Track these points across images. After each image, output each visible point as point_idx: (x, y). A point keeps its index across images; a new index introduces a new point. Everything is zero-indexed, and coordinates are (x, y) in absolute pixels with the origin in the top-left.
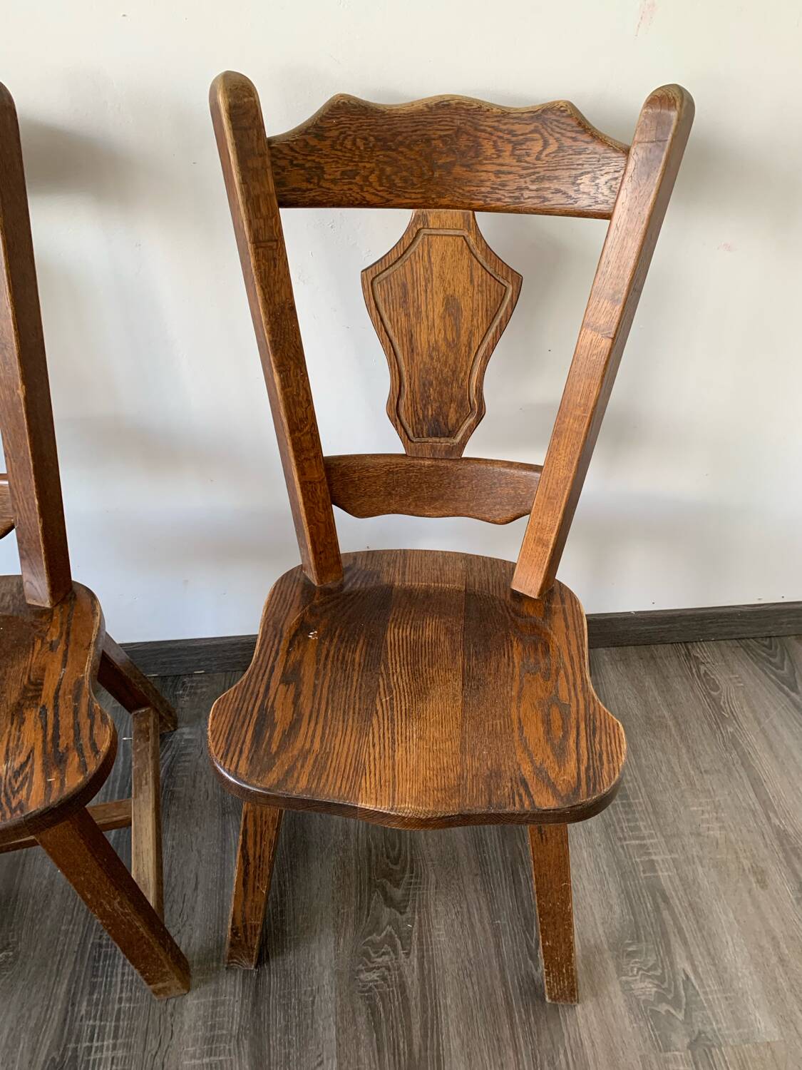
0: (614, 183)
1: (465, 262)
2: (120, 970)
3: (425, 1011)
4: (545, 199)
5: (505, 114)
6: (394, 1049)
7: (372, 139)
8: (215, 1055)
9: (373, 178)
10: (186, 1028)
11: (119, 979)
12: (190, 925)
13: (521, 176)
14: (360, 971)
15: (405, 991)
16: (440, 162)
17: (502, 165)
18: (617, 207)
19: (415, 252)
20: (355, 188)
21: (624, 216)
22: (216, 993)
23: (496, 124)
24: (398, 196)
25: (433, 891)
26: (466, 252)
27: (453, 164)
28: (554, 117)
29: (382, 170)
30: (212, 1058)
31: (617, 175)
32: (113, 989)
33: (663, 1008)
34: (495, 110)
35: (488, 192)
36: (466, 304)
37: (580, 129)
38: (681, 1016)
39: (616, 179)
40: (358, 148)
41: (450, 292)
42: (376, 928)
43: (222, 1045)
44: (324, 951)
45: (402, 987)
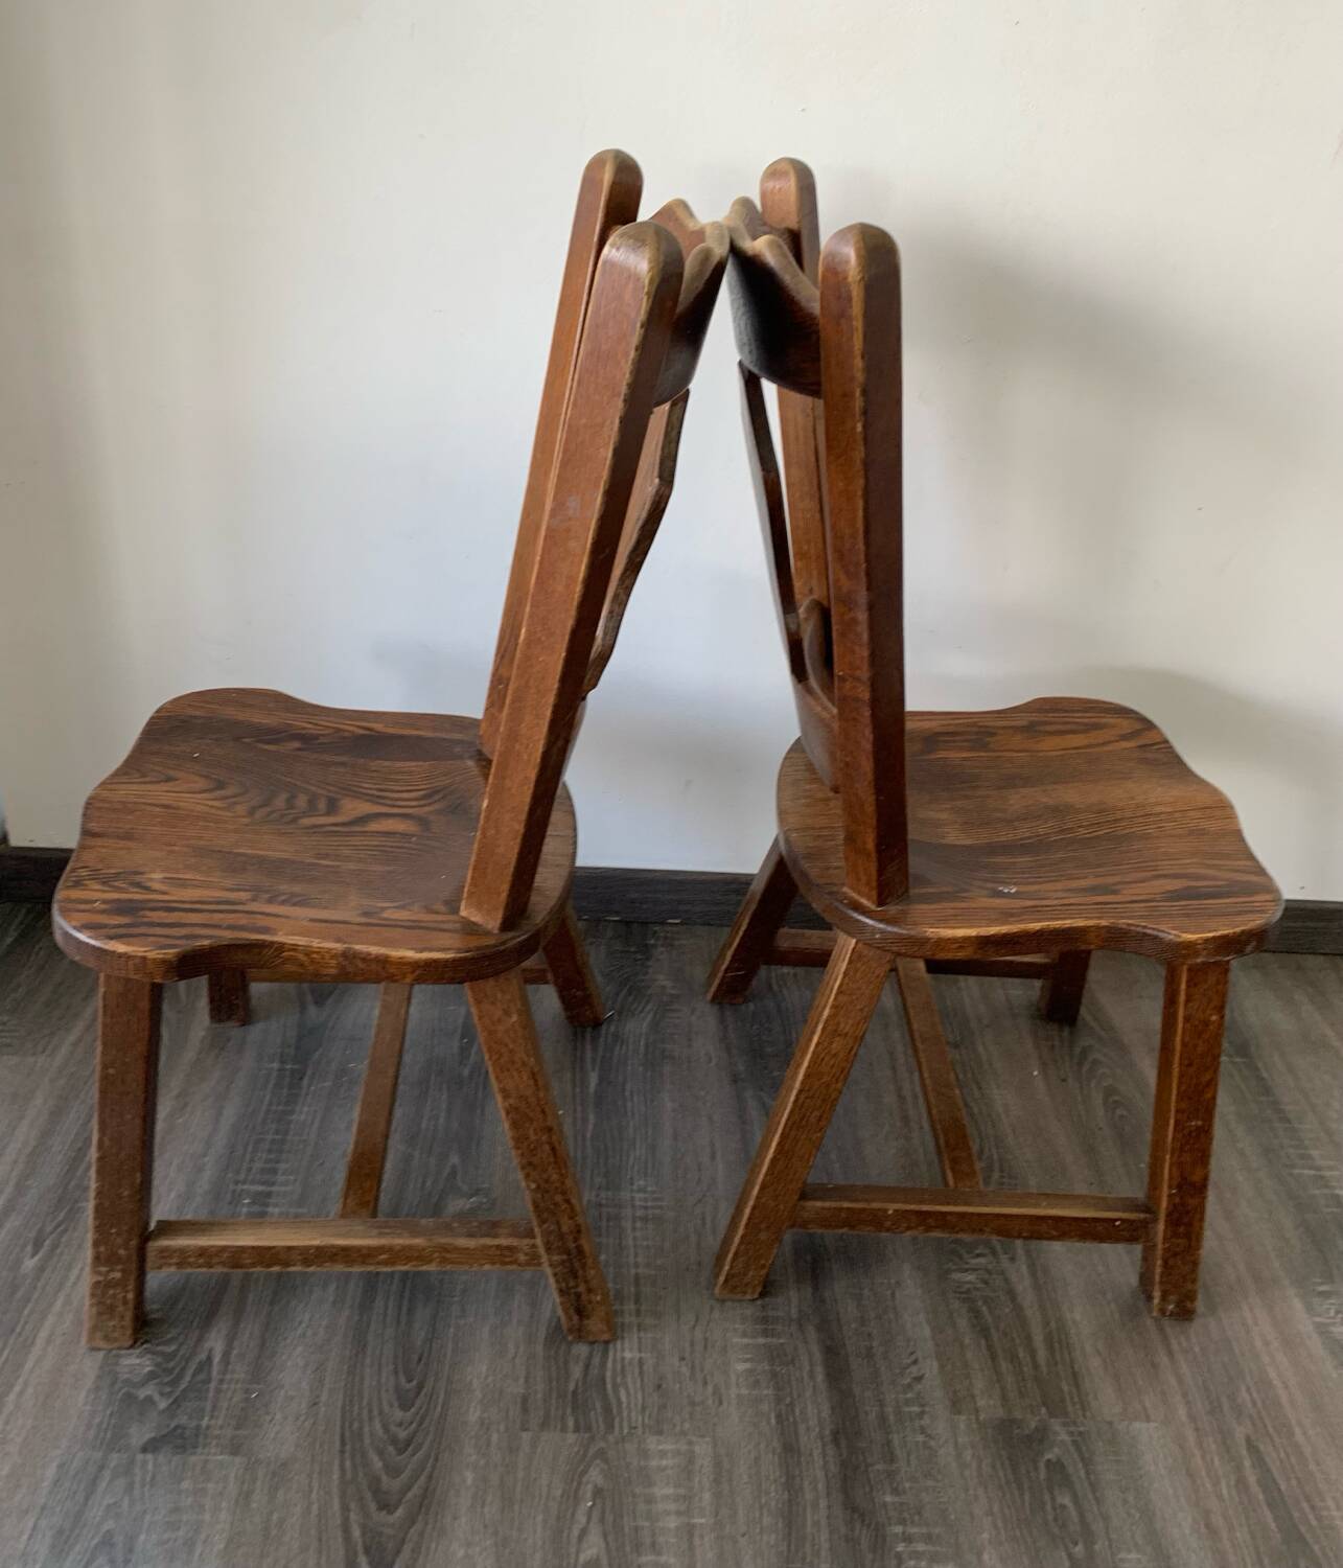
8: (772, 1336)
15: (1015, 1298)
30: (769, 1339)
43: (779, 1327)
45: (1012, 1294)
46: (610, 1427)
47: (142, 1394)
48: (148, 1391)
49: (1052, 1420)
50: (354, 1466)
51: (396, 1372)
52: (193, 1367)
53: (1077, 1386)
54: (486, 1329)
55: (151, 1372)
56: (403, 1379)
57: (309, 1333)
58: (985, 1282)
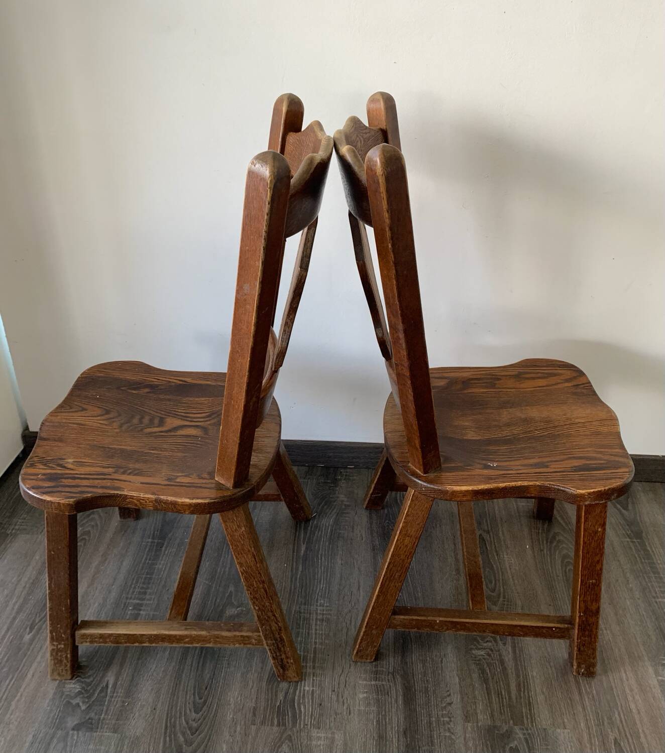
2: (314, 628)
3: (518, 676)
6: (498, 694)
8: (379, 681)
11: (314, 632)
12: (357, 609)
14: (471, 649)
15: (504, 664)
30: (377, 682)
43: (383, 676)
45: (502, 662)
46: (294, 724)
47: (74, 702)
48: (78, 700)
49: (515, 727)
50: (170, 741)
51: (194, 695)
52: (99, 689)
53: (530, 710)
54: (239, 675)
55: (79, 691)
56: (197, 698)
57: (154, 674)
58: (489, 655)
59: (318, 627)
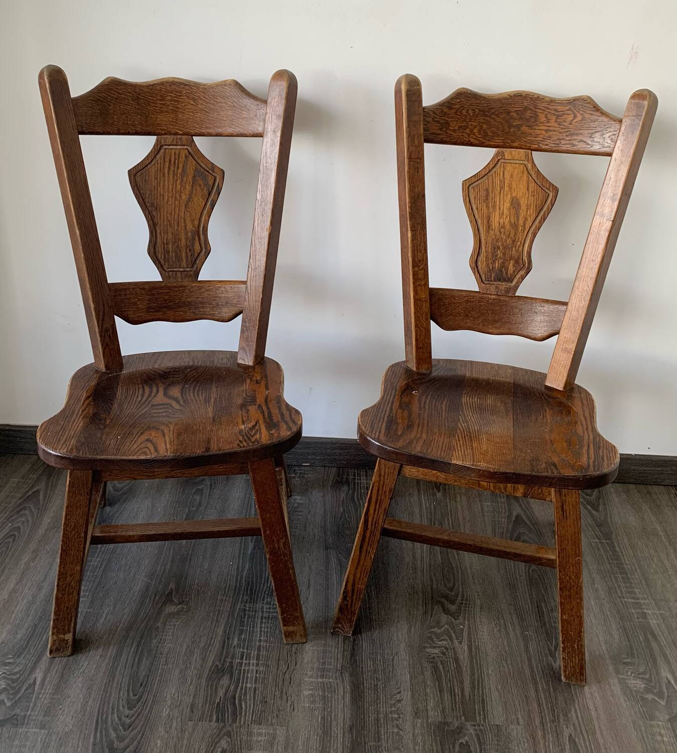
0: (613, 137)
1: (525, 178)
2: (259, 625)
3: (473, 675)
4: (574, 145)
5: (552, 101)
7: (477, 110)
8: (326, 678)
9: (475, 131)
10: (305, 661)
11: (259, 629)
13: (560, 133)
14: (424, 648)
16: (514, 124)
17: (550, 127)
18: (615, 150)
19: (495, 172)
20: (466, 135)
21: (620, 154)
22: (325, 645)
23: (547, 106)
24: (490, 141)
25: (478, 610)
26: (526, 173)
27: (522, 125)
28: (580, 103)
29: (481, 127)
31: (615, 133)
32: (255, 634)
33: (650, 696)
34: (547, 99)
35: (541, 141)
36: (523, 203)
37: (594, 109)
38: (663, 703)
39: (615, 135)
40: (469, 115)
41: (514, 195)
42: (438, 624)
43: (330, 673)
44: (400, 633)
45: (457, 660)
46: (234, 721)
48: (3, 697)
49: (467, 723)
50: (101, 736)
51: (128, 692)
52: (26, 686)
53: (483, 707)
54: (177, 671)
55: (4, 688)
56: (131, 694)
57: (86, 671)
58: (444, 654)
59: (263, 625)
